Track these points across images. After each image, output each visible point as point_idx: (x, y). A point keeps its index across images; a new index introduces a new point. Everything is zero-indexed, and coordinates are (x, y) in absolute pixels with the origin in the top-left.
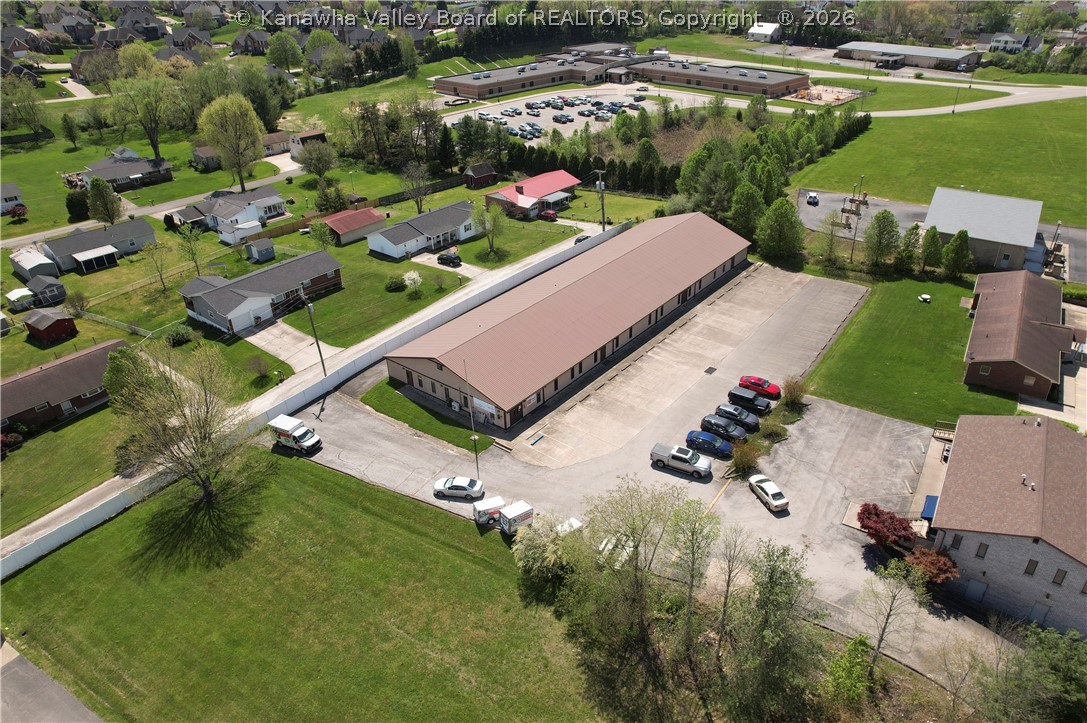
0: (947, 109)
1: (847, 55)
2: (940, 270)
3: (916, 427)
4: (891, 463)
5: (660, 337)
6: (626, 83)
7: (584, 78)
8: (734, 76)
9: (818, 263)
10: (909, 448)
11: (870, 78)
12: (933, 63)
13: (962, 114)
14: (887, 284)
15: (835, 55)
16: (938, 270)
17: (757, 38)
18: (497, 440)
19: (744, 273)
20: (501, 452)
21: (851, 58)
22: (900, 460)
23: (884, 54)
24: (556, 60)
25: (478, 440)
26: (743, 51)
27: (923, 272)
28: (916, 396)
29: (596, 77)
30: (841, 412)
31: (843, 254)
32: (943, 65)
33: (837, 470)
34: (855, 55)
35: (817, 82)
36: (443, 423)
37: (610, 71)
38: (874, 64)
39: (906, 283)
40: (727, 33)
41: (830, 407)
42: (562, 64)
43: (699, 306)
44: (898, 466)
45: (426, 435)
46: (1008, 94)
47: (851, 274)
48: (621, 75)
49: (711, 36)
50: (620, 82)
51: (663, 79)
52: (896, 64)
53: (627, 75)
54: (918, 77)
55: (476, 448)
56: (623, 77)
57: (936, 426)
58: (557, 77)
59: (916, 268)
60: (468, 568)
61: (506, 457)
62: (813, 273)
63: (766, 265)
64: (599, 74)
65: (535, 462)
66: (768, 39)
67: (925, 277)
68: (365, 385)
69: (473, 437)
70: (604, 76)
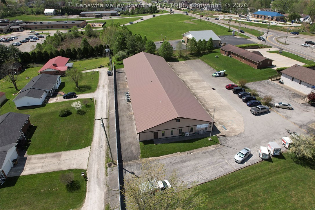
2: (207, 51)
3: (266, 81)
6: (21, 31)
7: (2, 31)
9: (180, 58)
10: (274, 85)
12: (110, 14)
15: (81, 16)
17: (49, 14)
18: (217, 135)
20: (224, 138)
21: (85, 16)
22: (278, 88)
23: (96, 14)
25: (212, 139)
26: (49, 18)
28: (256, 75)
29: (7, 30)
32: (113, 15)
36: (192, 142)
37: (12, 27)
38: (94, 17)
39: (205, 56)
40: (35, 14)
44: (281, 89)
45: (192, 151)
46: (142, 18)
49: (28, 16)
50: (18, 31)
51: (36, 28)
53: (20, 28)
55: (215, 142)
56: (19, 29)
57: (269, 78)
59: (202, 52)
61: (229, 138)
62: (182, 60)
64: (7, 29)
65: (237, 134)
66: (53, 14)
67: (205, 53)
68: (134, 151)
69: (209, 139)
70: (10, 29)
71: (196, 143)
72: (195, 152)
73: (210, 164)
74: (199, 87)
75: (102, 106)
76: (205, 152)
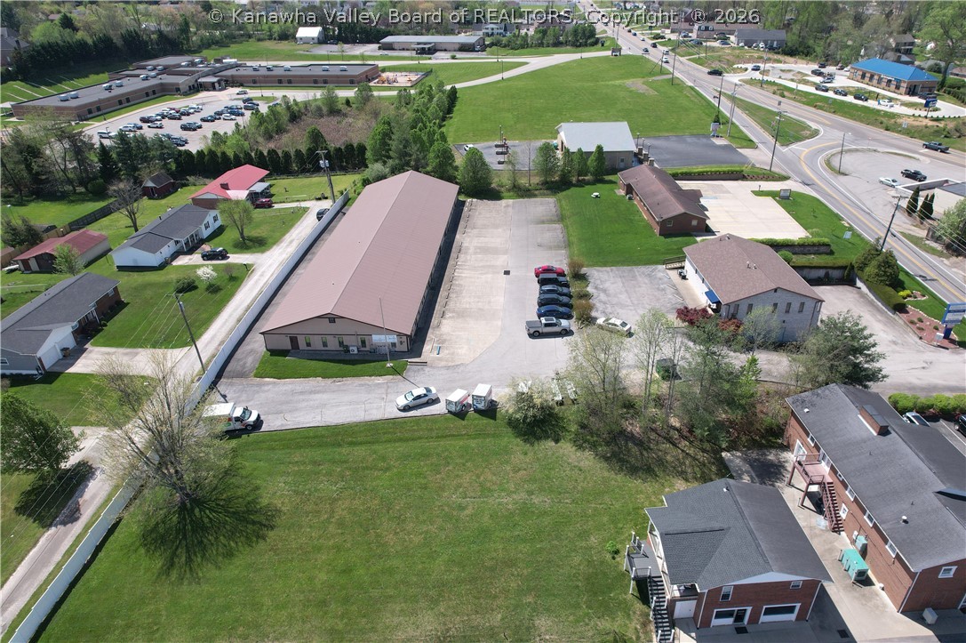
0: (498, 77)
1: (390, 47)
2: (588, 178)
3: (654, 267)
4: (658, 289)
5: (451, 262)
6: (220, 90)
7: (178, 90)
8: (318, 71)
9: (509, 190)
10: (660, 279)
11: (421, 62)
12: (457, 47)
13: (509, 79)
14: (564, 193)
15: (380, 48)
16: (586, 178)
17: (306, 41)
18: (409, 360)
19: (466, 209)
20: (419, 367)
21: (394, 49)
22: (662, 286)
23: (419, 44)
24: (138, 76)
25: (395, 365)
26: (302, 52)
27: (578, 181)
28: (640, 251)
29: (190, 87)
30: (608, 272)
31: (523, 181)
32: (465, 48)
33: (636, 302)
34: (396, 46)
35: (384, 70)
36: (354, 365)
37: (202, 80)
38: (414, 52)
39: (573, 190)
40: (275, 39)
41: (598, 271)
42: (146, 79)
43: (457, 236)
44: (663, 290)
45: (344, 379)
46: (527, 63)
47: (537, 192)
48: (213, 83)
49: (260, 43)
50: (214, 89)
51: (255, 82)
52: (431, 50)
53: (219, 82)
54: (453, 58)
55: (396, 371)
56: (217, 85)
57: (664, 263)
58: (150, 91)
59: (574, 180)
60: (473, 443)
61: (427, 369)
62: (510, 198)
63: (475, 200)
64: (191, 84)
65: (450, 364)
66: (316, 41)
67: (581, 184)
68: (248, 365)
69: (388, 365)
70: (196, 86)
71: (359, 367)
72: (349, 381)
73: (351, 403)
74: (481, 264)
75: (256, 282)
76: (362, 385)
